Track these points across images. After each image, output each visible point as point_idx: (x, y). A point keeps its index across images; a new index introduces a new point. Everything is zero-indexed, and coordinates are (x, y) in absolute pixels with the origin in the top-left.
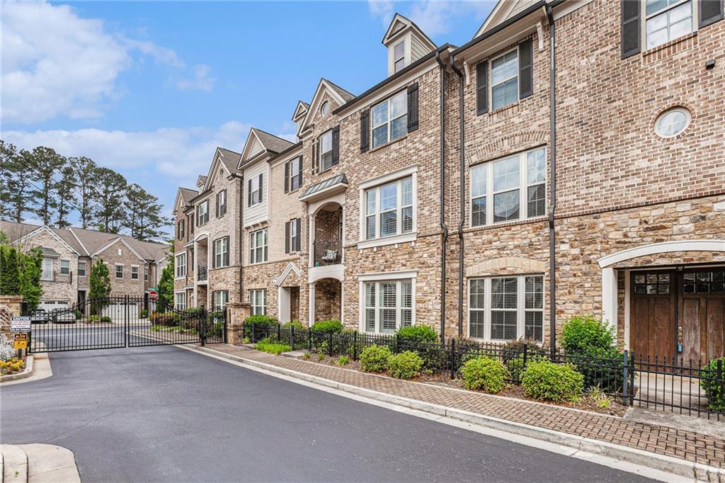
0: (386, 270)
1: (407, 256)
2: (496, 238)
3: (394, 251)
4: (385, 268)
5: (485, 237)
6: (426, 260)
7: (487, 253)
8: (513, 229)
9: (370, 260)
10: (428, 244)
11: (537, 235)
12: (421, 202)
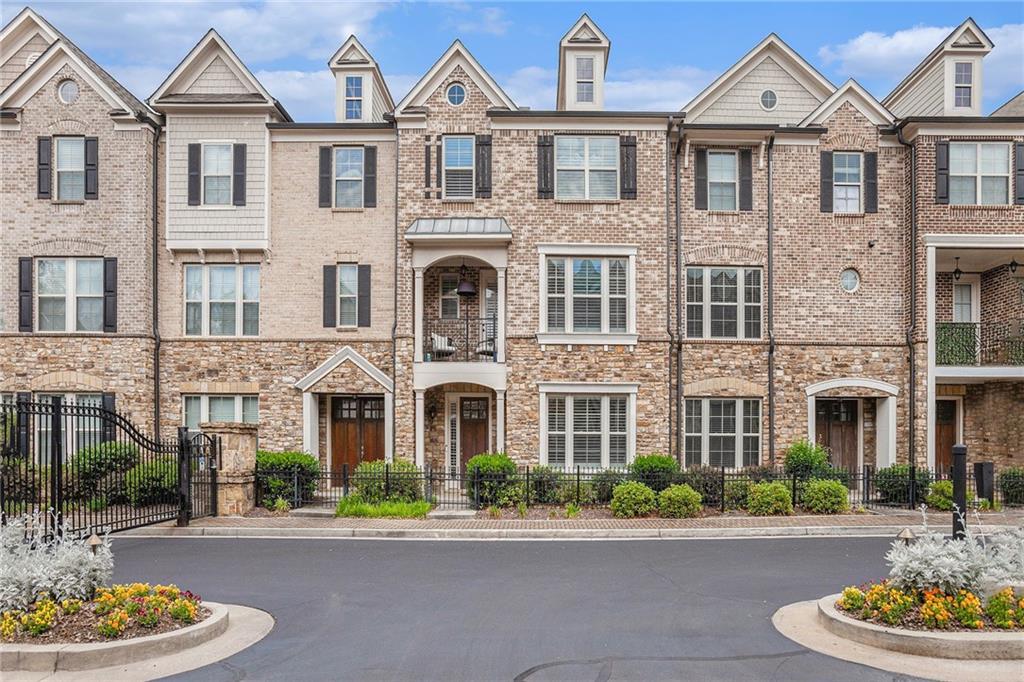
0: (588, 379)
1: (622, 364)
2: (716, 355)
3: (601, 354)
4: (587, 376)
5: (705, 352)
6: (650, 371)
7: (707, 370)
8: (734, 347)
9: (560, 362)
10: (653, 352)
11: (757, 358)
12: (641, 296)
